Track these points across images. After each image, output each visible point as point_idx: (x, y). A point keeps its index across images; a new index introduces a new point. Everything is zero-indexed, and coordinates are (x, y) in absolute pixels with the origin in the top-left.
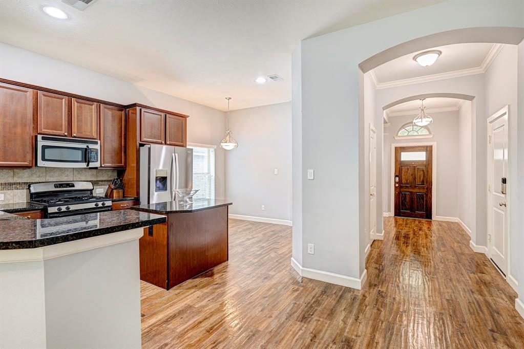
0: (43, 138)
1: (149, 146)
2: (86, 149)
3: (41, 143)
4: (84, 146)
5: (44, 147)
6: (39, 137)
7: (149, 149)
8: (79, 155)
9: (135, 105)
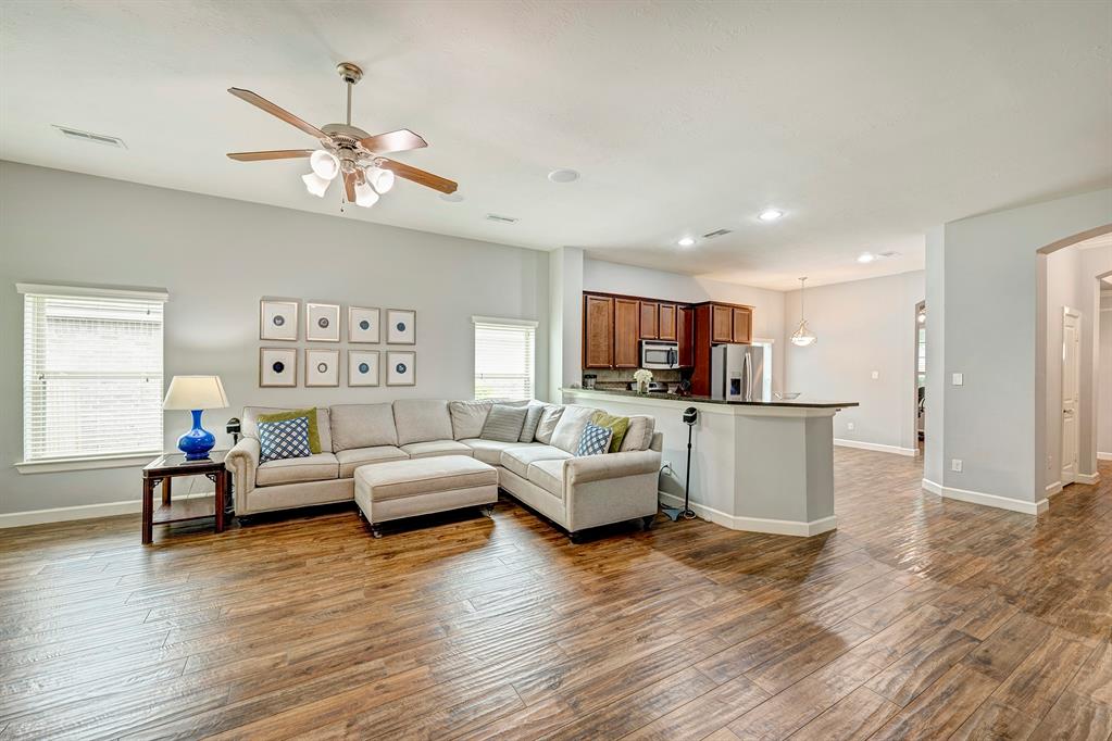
0: (646, 343)
1: (723, 346)
2: (669, 352)
3: (645, 347)
4: (668, 348)
5: (647, 351)
6: (644, 342)
7: (725, 349)
8: (663, 357)
9: (709, 303)
